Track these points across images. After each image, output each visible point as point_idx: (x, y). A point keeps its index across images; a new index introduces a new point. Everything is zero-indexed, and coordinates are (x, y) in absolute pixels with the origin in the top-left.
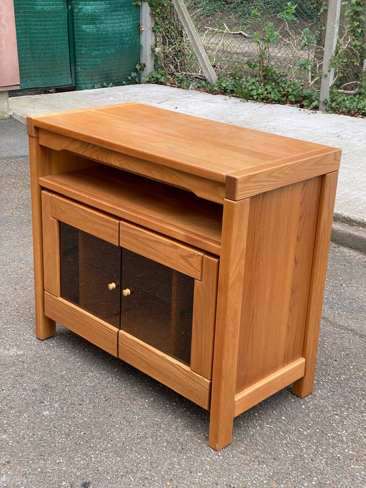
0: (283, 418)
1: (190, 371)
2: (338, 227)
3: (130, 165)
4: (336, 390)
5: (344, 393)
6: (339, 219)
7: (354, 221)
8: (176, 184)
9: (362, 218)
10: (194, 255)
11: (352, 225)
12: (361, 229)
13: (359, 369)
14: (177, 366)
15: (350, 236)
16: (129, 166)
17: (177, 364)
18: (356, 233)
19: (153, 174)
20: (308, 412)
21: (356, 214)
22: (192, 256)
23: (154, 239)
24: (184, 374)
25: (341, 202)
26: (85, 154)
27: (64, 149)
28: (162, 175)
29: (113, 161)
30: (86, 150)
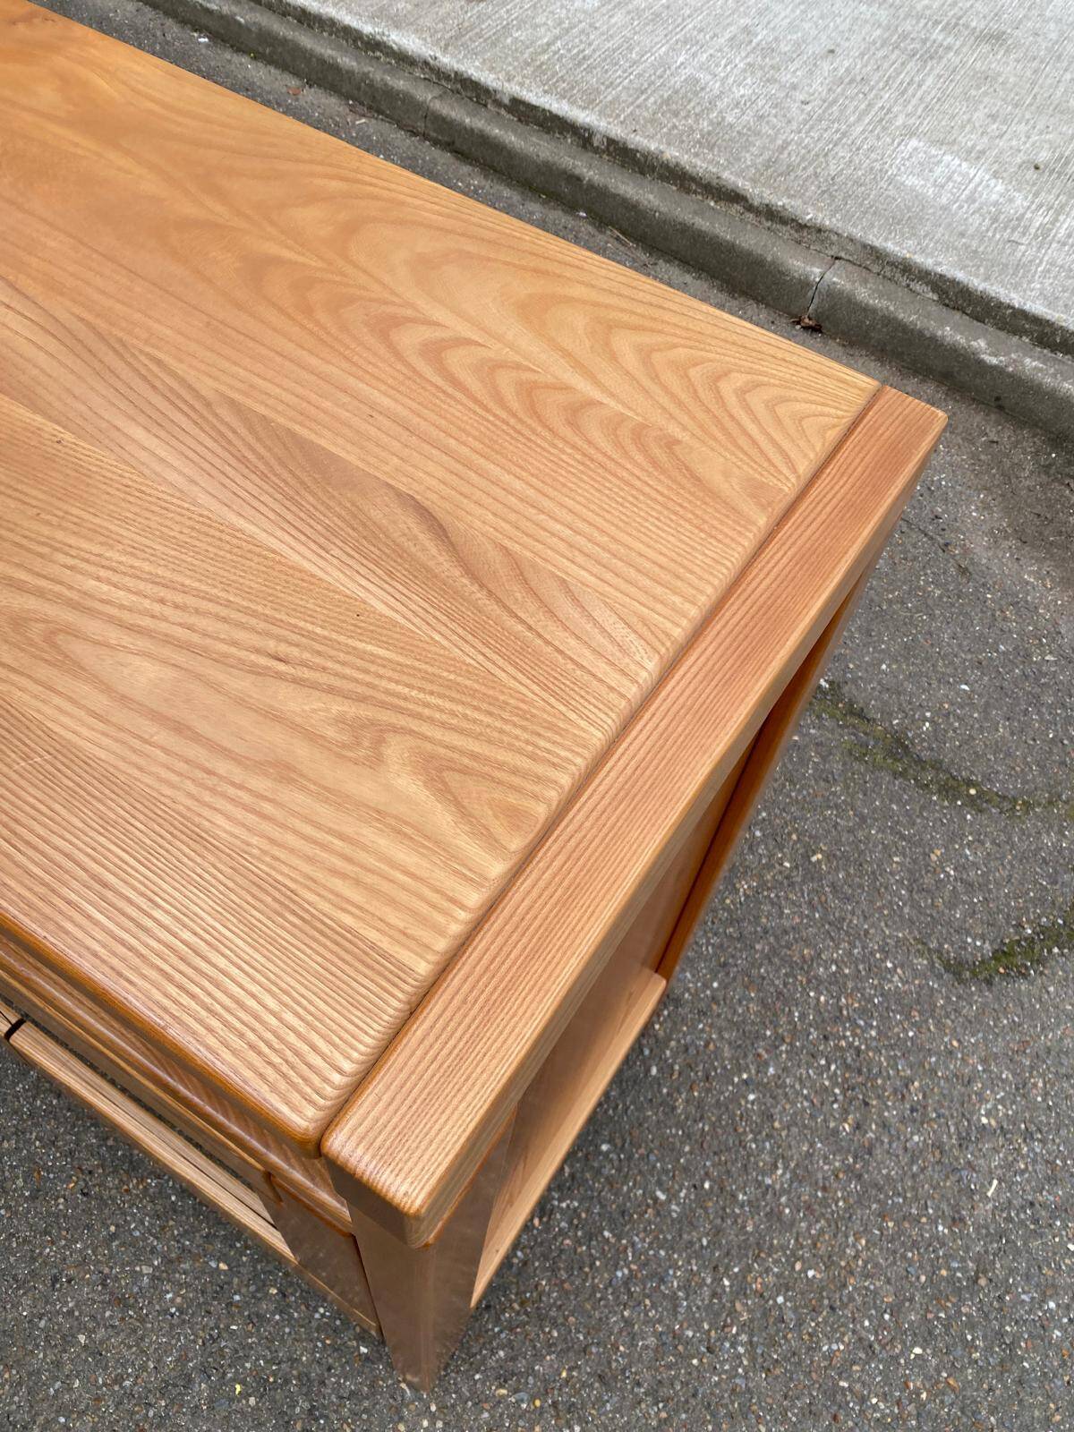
0: (604, 1147)
2: (651, 197)
4: (733, 956)
5: (753, 965)
6: (653, 169)
7: (693, 179)
9: (715, 170)
11: (688, 191)
12: (712, 204)
13: (779, 839)
15: (685, 229)
18: (702, 223)
20: (668, 1094)
21: (696, 155)
25: (652, 100)
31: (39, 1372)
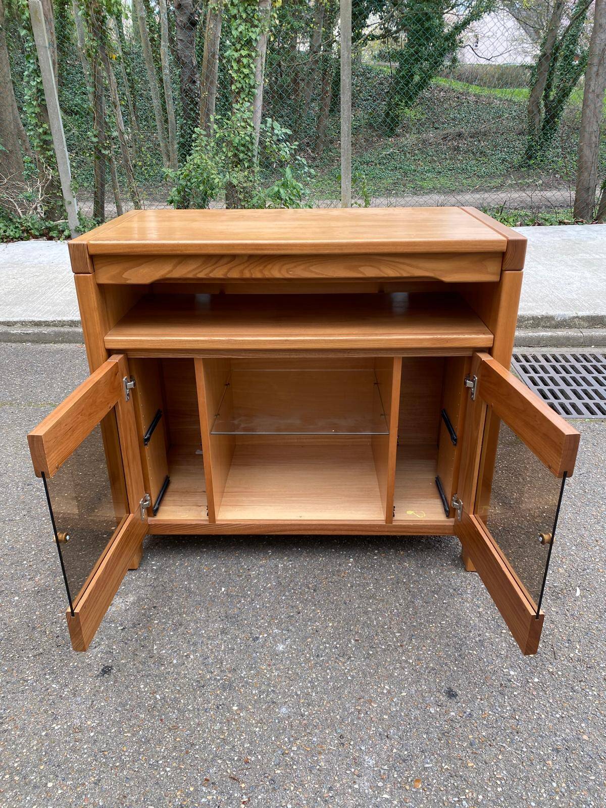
3: (314, 270)
8: (405, 275)
16: (312, 272)
19: (361, 272)
26: (212, 275)
27: (162, 277)
28: (378, 268)
29: (277, 272)
30: (214, 269)
31: (366, 622)
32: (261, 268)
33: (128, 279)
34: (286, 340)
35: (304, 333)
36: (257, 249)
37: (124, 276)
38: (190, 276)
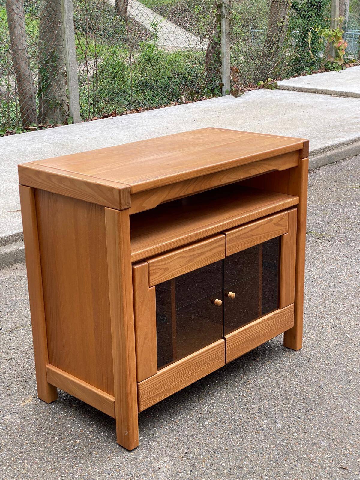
1: (282, 311)
8: (266, 170)
10: (283, 216)
14: (274, 316)
16: (230, 178)
17: (273, 315)
22: (282, 218)
23: (254, 227)
24: (279, 317)
26: (187, 193)
27: (163, 201)
28: (257, 170)
29: (216, 183)
30: (188, 189)
32: (209, 181)
33: (145, 207)
34: (221, 225)
35: (223, 219)
36: (213, 170)
37: (143, 206)
38: (177, 196)
